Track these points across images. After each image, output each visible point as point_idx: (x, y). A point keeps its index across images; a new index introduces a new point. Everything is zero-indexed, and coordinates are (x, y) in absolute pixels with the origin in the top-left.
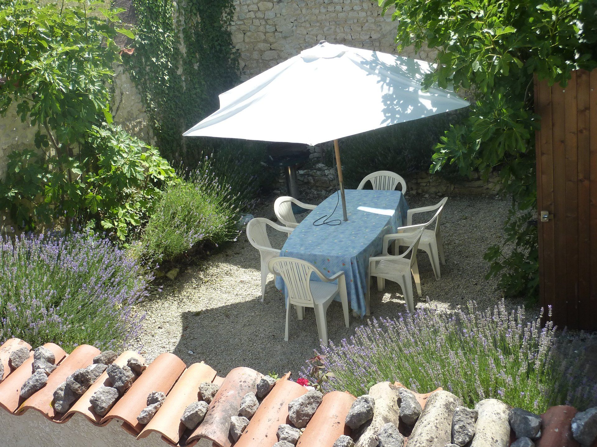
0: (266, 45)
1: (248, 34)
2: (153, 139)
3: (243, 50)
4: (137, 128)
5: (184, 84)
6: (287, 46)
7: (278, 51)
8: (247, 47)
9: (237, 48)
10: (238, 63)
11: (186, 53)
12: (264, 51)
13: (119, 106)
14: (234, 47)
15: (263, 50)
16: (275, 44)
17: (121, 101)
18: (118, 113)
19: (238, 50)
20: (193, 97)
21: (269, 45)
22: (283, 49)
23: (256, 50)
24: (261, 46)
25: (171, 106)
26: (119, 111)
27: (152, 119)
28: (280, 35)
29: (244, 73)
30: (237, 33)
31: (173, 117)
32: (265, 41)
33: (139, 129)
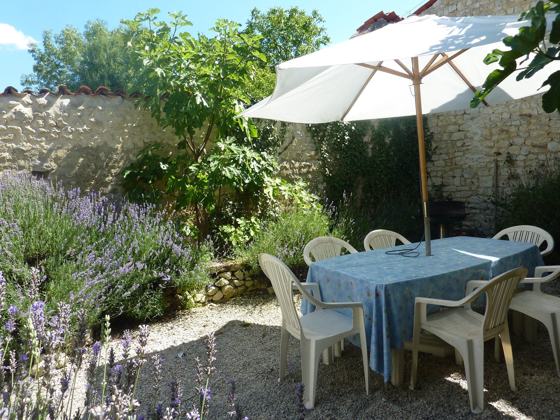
0: (455, 127)
1: (441, 118)
2: (322, 184)
3: (436, 133)
4: (305, 170)
5: (370, 151)
6: (473, 126)
7: (465, 132)
8: (439, 129)
9: (431, 131)
10: (431, 144)
11: (378, 126)
12: (454, 133)
13: (287, 147)
14: (429, 131)
15: (452, 131)
16: (464, 126)
17: (291, 143)
18: (285, 152)
19: (432, 133)
20: (376, 163)
21: (458, 127)
22: (469, 129)
23: (446, 133)
24: (452, 128)
25: (347, 162)
26: (287, 151)
27: (324, 166)
28: (468, 117)
29: (435, 153)
30: (432, 118)
31: (348, 171)
32: (455, 124)
33: (307, 171)
